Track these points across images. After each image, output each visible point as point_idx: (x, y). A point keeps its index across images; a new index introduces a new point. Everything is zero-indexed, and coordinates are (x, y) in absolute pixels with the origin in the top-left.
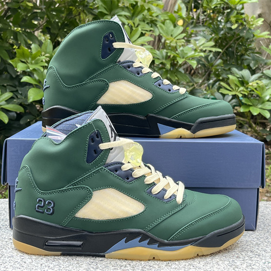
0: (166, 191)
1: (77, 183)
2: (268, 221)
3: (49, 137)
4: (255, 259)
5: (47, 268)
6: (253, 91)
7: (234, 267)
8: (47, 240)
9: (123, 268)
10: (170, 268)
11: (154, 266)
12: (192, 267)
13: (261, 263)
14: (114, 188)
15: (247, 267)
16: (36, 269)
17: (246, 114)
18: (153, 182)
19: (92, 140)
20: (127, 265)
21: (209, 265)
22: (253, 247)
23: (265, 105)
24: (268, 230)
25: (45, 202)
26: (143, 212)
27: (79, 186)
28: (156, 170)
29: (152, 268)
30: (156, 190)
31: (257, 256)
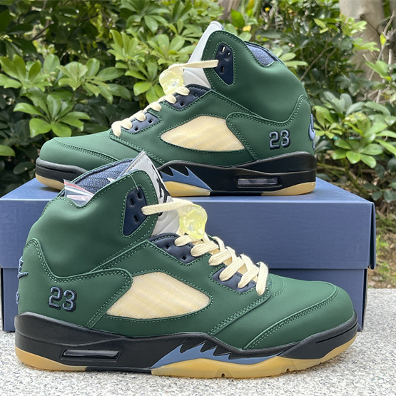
0: (241, 276)
1: (109, 265)
2: (377, 317)
3: (68, 196)
4: (360, 373)
5: (53, 390)
6: (351, 128)
7: (329, 385)
8: (66, 349)
9: (165, 388)
10: (234, 388)
11: (212, 385)
12: (267, 386)
13: (368, 380)
14: (165, 272)
15: (347, 385)
16: (37, 392)
17: (342, 161)
18: (222, 264)
19: (132, 201)
20: (172, 385)
21: (292, 383)
22: (355, 356)
23: (368, 149)
24: (377, 330)
25: (62, 293)
26: (207, 307)
27: (113, 269)
28: (226, 246)
29: (208, 388)
30: (226, 275)
31: (362, 369)
